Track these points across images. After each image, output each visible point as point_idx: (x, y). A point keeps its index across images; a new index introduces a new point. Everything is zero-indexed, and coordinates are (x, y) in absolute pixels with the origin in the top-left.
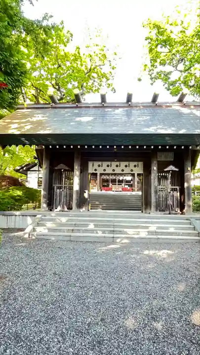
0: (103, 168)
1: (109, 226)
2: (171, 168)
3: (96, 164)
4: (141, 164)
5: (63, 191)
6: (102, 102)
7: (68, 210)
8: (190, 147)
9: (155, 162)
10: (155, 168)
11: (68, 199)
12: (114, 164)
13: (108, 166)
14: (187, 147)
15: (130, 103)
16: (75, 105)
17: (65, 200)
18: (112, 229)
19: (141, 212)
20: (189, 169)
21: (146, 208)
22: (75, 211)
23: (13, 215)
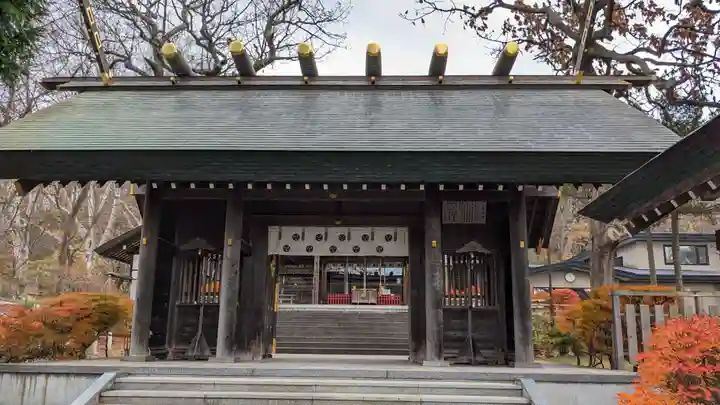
0: (307, 243)
2: (474, 246)
3: (289, 231)
4: (403, 233)
8: (520, 188)
9: (434, 227)
10: (435, 243)
12: (335, 232)
13: (319, 238)
14: (510, 187)
16: (234, 82)
19: (406, 358)
20: (522, 244)
21: (416, 351)
22: (222, 361)
23: (40, 373)
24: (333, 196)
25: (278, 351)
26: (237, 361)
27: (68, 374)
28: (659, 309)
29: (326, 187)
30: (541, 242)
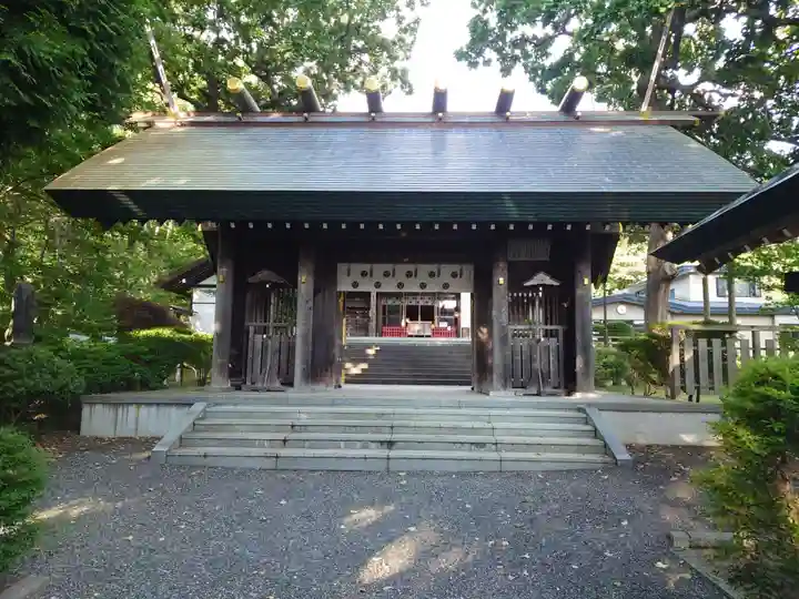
0: (374, 280)
1: (378, 429)
2: (542, 279)
3: (357, 268)
4: (469, 270)
5: (270, 338)
6: (371, 111)
7: (283, 388)
8: (588, 228)
9: (501, 265)
10: (501, 280)
11: (284, 357)
12: (402, 269)
13: (386, 274)
14: (579, 226)
15: (440, 114)
16: (301, 119)
17: (276, 362)
18: (387, 437)
19: (469, 388)
20: (586, 281)
21: (480, 381)
22: (299, 391)
23: (132, 404)
24: (404, 235)
25: (347, 382)
26: (313, 391)
27: (158, 404)
28: (716, 342)
29: (399, 227)
30: (600, 277)
